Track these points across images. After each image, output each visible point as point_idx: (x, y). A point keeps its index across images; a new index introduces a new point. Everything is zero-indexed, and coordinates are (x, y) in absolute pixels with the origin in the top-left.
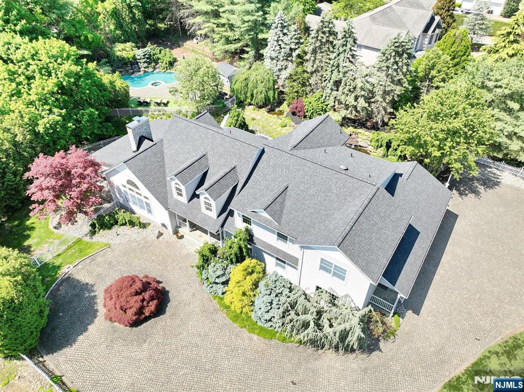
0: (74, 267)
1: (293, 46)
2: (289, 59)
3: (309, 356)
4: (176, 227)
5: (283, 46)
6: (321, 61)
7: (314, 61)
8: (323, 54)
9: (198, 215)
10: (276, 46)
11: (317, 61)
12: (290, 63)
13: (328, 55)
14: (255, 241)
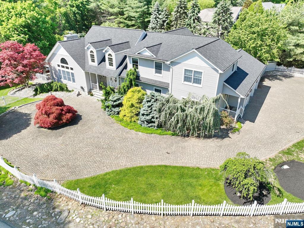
0: (19, 107)
1: (164, 19)
2: (163, 27)
3: (179, 141)
4: (90, 90)
5: (159, 20)
6: (180, 25)
7: (177, 25)
8: (181, 20)
9: (104, 70)
10: (155, 21)
11: (178, 25)
12: (163, 30)
13: (184, 21)
14: (141, 79)
